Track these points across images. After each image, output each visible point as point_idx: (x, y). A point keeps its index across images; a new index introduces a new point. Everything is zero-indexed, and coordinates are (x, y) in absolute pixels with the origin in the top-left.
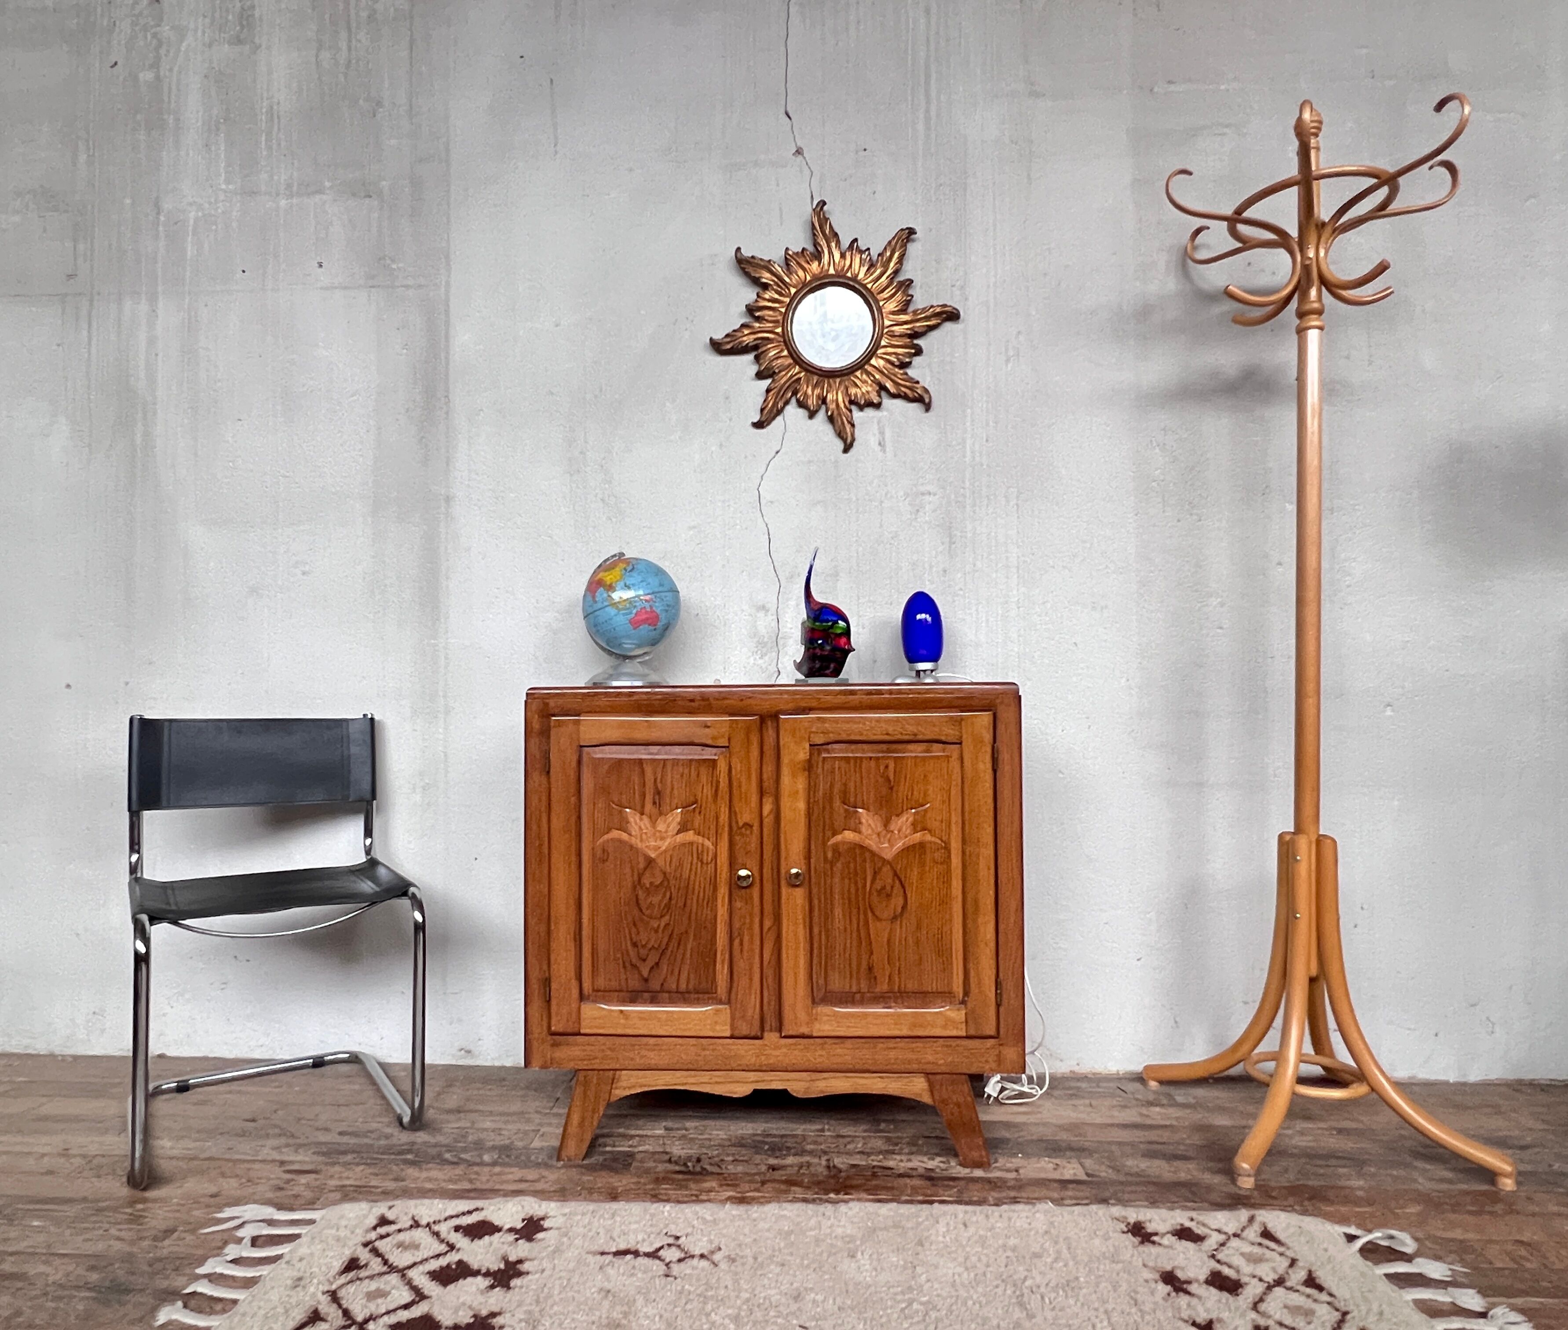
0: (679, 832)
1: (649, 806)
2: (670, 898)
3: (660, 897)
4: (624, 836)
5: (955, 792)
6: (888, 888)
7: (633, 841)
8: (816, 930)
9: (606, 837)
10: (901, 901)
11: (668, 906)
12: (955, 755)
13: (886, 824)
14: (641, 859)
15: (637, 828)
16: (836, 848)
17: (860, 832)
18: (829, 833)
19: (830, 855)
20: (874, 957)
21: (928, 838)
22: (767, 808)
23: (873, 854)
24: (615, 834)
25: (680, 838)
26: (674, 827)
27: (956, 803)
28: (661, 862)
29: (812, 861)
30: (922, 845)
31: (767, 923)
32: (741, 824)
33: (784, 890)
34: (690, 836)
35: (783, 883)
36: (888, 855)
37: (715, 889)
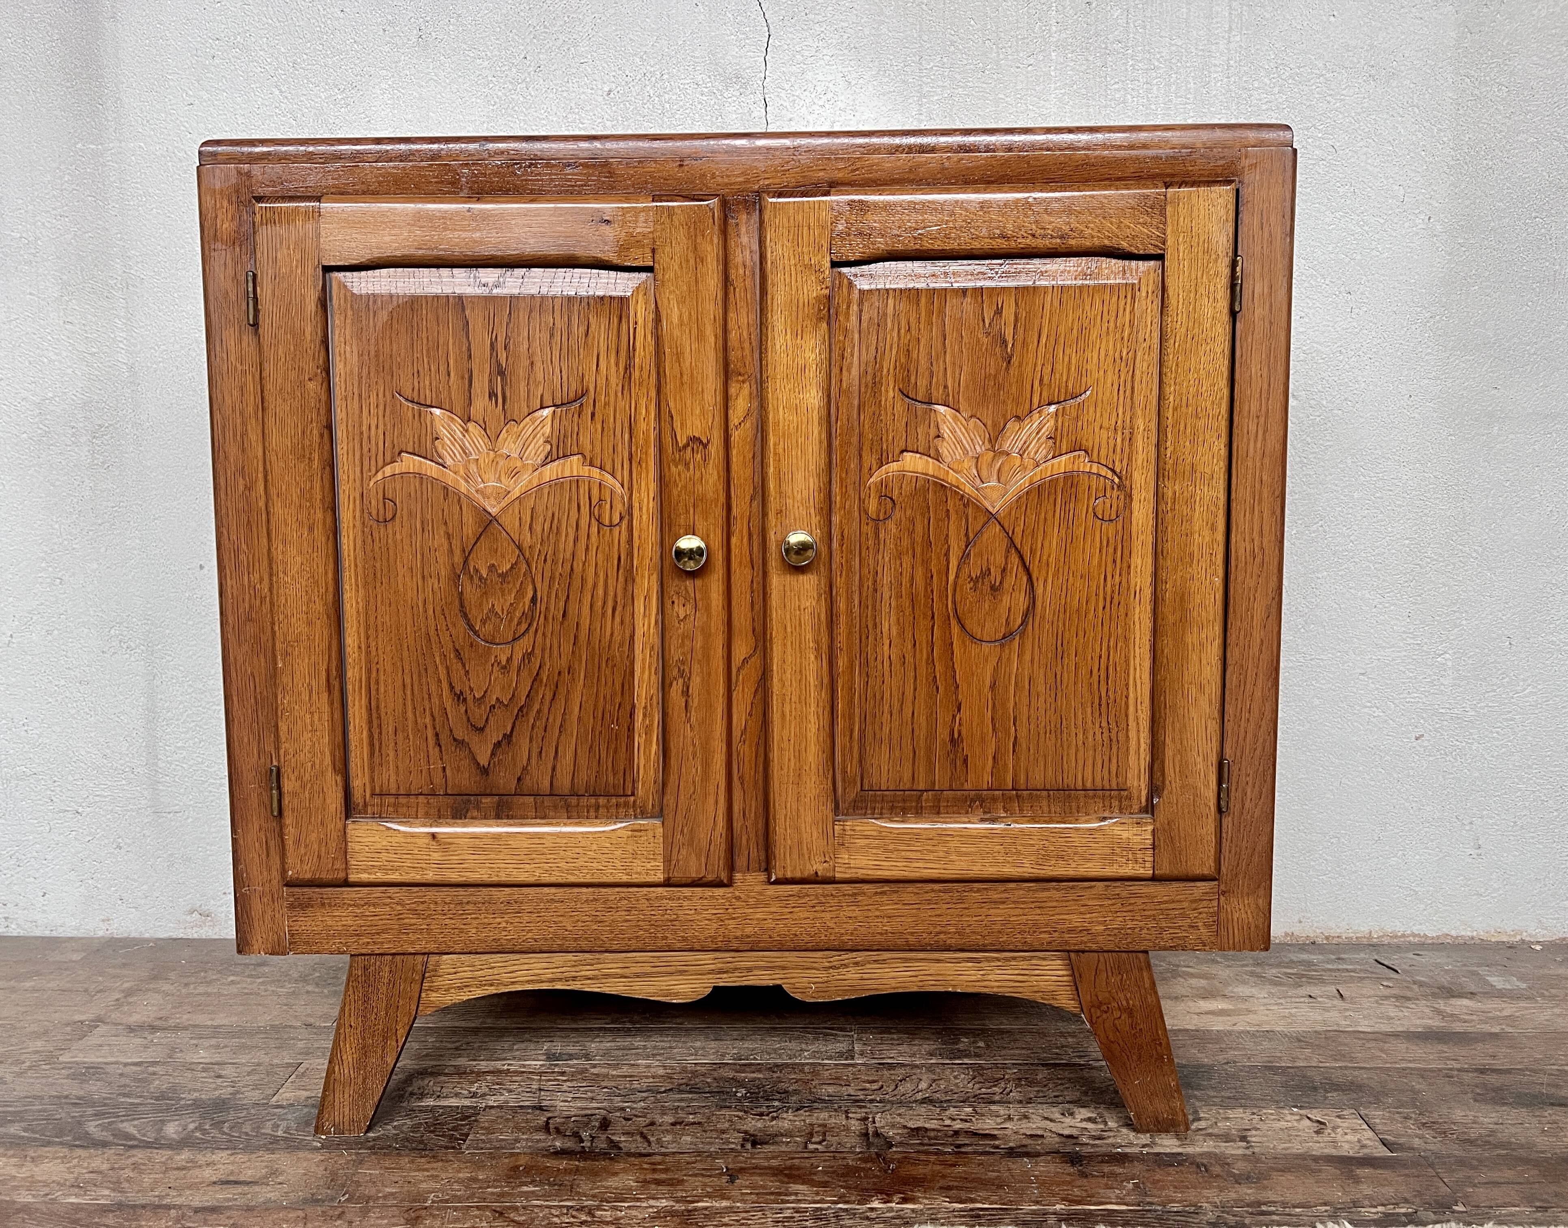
0: (549, 459)
1: (481, 404)
2: (534, 600)
3: (511, 599)
4: (430, 468)
5: (1146, 364)
6: (996, 574)
7: (450, 478)
8: (842, 662)
9: (388, 471)
10: (1021, 601)
11: (529, 617)
12: (1150, 286)
13: (995, 436)
14: (469, 518)
15: (457, 450)
16: (885, 493)
17: (938, 458)
18: (869, 459)
19: (872, 506)
20: (965, 714)
21: (1084, 465)
22: (741, 405)
23: (966, 502)
24: (409, 463)
25: (551, 471)
26: (538, 449)
27: (1146, 390)
28: (510, 522)
29: (836, 519)
30: (1071, 480)
31: (741, 649)
32: (682, 441)
33: (777, 580)
34: (573, 466)
35: (773, 563)
36: (996, 503)
37: (630, 579)
